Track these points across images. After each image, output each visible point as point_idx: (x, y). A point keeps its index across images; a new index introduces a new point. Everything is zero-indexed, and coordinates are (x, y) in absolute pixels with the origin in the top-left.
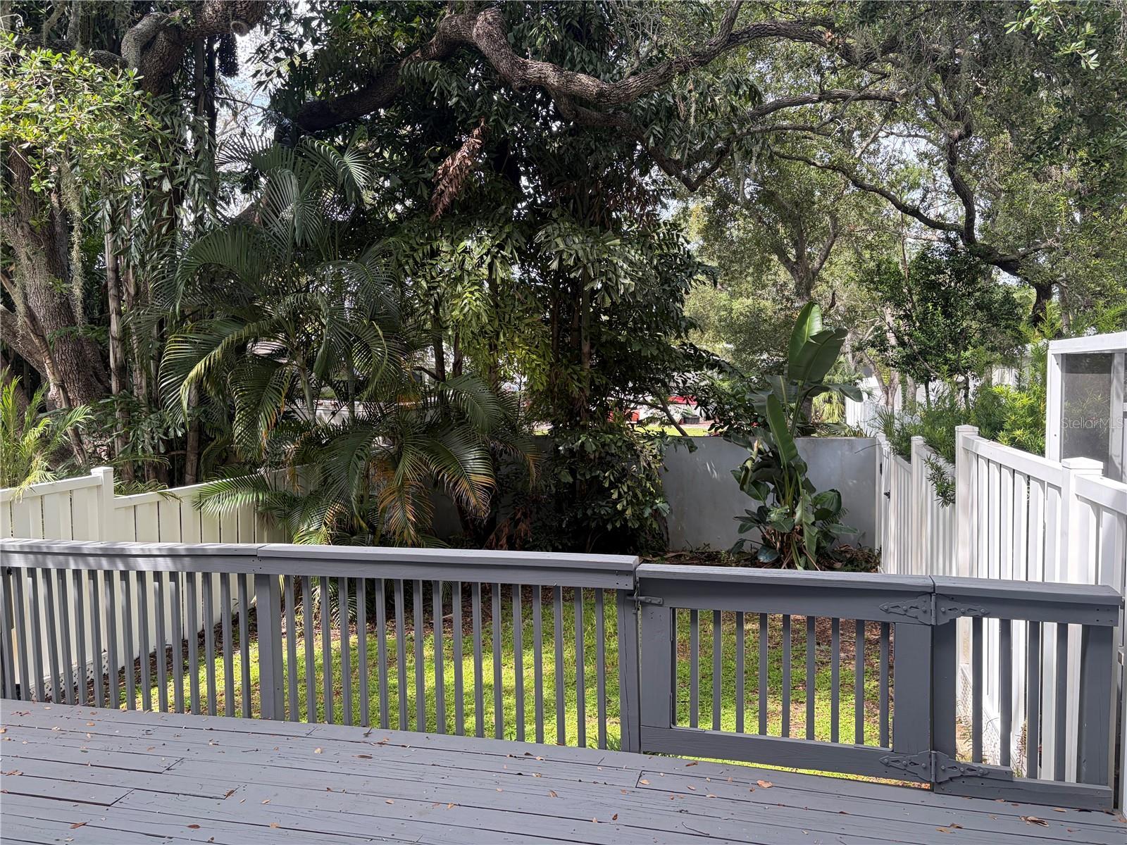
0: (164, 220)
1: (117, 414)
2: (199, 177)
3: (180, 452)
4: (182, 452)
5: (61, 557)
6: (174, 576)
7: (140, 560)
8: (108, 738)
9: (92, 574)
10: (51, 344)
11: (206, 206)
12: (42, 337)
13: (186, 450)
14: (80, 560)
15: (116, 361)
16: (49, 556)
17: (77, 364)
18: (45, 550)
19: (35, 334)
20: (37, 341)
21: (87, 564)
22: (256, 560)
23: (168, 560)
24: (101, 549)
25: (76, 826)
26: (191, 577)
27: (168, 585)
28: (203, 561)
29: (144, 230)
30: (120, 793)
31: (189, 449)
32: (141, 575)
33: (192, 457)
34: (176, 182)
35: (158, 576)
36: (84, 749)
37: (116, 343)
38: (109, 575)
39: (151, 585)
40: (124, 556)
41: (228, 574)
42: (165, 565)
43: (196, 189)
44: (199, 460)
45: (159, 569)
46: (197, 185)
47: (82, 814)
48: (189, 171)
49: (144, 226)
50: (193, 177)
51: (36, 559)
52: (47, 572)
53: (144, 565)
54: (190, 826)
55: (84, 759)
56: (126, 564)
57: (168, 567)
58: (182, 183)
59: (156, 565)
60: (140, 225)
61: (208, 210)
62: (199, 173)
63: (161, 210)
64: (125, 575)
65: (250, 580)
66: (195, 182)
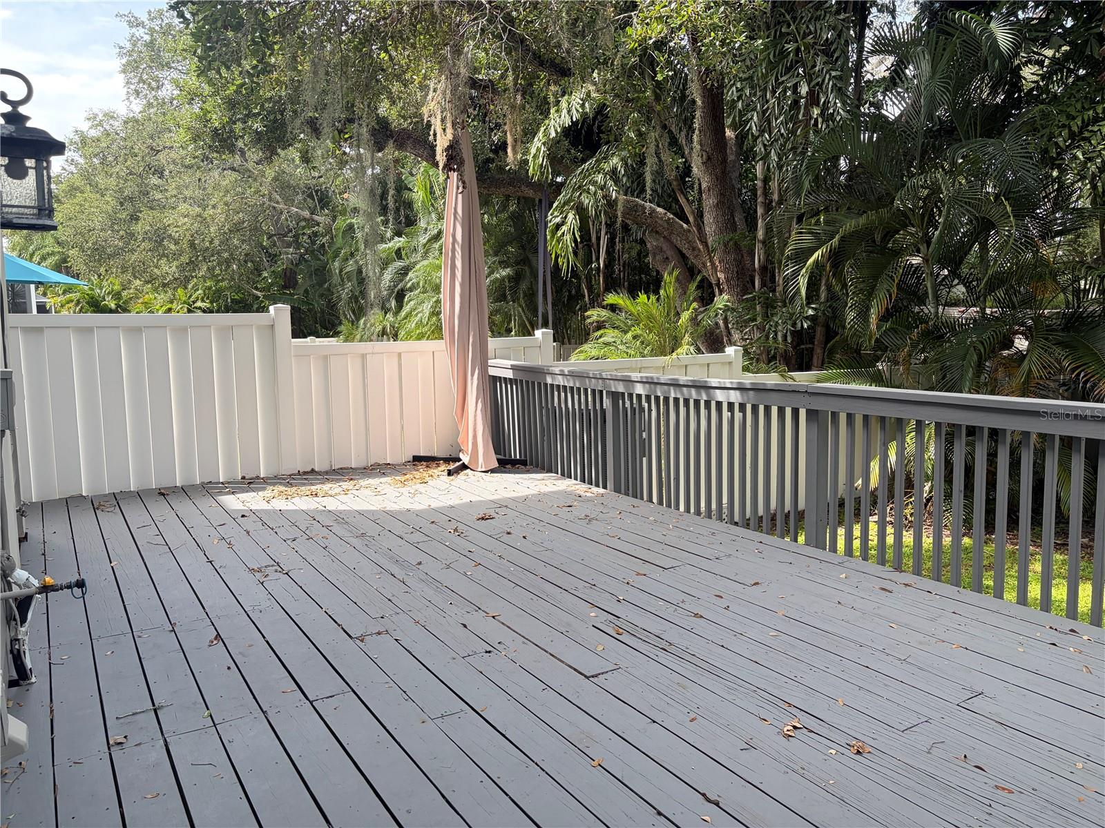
0: (800, 121)
1: (758, 308)
2: (834, 73)
3: (808, 346)
4: (811, 346)
5: (666, 387)
6: (742, 407)
7: (717, 391)
8: (683, 531)
9: (686, 401)
10: (712, 251)
11: (837, 101)
12: (705, 244)
13: (813, 343)
14: (677, 389)
15: (759, 261)
16: (658, 386)
17: (737, 272)
18: (656, 381)
19: (700, 241)
20: (701, 247)
21: (682, 394)
22: (806, 395)
23: (738, 393)
24: (691, 381)
25: (638, 574)
26: (755, 409)
27: (738, 415)
28: (764, 395)
29: (782, 135)
30: (675, 563)
31: (816, 343)
32: (719, 404)
33: (818, 351)
34: (813, 83)
35: (731, 405)
36: (665, 533)
37: (761, 245)
38: (697, 402)
39: (726, 414)
40: (708, 388)
41: (785, 408)
42: (735, 397)
43: (830, 86)
44: (824, 352)
45: (731, 401)
46: (831, 83)
47: (646, 568)
48: (825, 70)
49: (782, 131)
50: (828, 76)
51: (650, 387)
52: (657, 398)
53: (720, 396)
54: (716, 596)
55: (662, 539)
56: (708, 395)
57: (737, 399)
58: (817, 84)
59: (728, 397)
60: (779, 131)
61: (839, 105)
62: (833, 70)
63: (798, 114)
64: (708, 403)
65: (803, 413)
66: (829, 80)
